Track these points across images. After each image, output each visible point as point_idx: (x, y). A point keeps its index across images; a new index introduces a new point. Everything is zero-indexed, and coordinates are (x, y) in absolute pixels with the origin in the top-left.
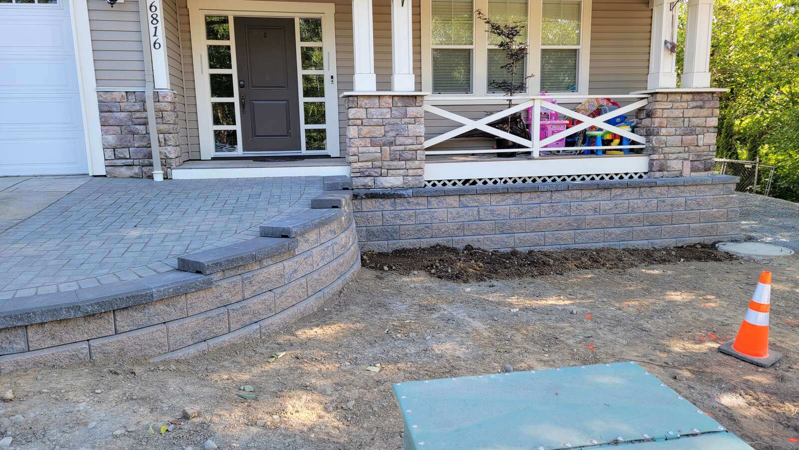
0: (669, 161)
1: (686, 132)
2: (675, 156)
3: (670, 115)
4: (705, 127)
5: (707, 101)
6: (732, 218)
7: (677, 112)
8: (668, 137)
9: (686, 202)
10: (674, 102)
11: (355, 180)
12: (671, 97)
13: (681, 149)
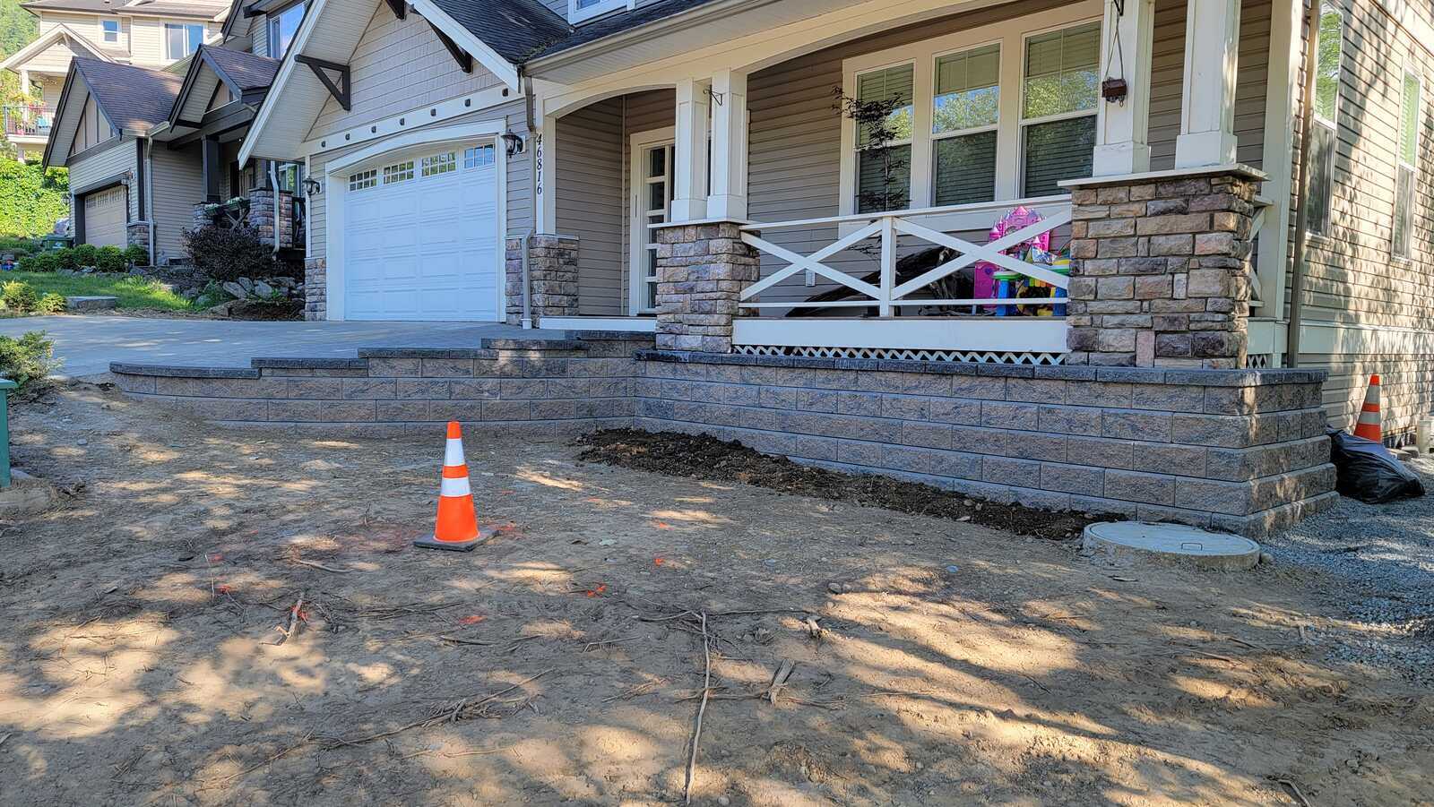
0: (1101, 331)
1: (1142, 267)
2: (1116, 320)
3: (1103, 232)
4: (1193, 255)
5: (1194, 196)
6: (1217, 472)
7: (1120, 226)
8: (1100, 280)
9: (1103, 419)
10: (1112, 204)
11: (658, 338)
12: (1104, 195)
13: (1130, 306)
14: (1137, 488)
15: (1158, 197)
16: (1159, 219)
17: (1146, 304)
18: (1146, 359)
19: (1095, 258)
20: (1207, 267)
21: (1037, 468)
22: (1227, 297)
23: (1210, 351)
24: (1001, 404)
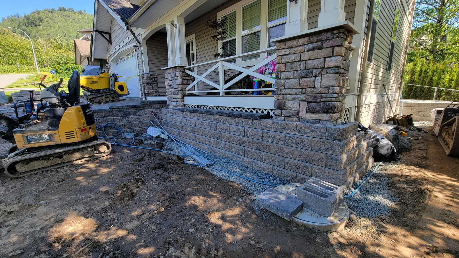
0: (287, 101)
1: (303, 75)
2: (292, 97)
3: (287, 60)
4: (324, 68)
5: (326, 40)
6: (330, 165)
7: (294, 57)
8: (286, 80)
9: (285, 138)
10: (291, 48)
11: (168, 102)
12: (288, 44)
13: (298, 91)
14: (297, 168)
15: (310, 43)
16: (310, 52)
17: (304, 90)
18: (303, 113)
19: (285, 71)
20: (330, 73)
21: (262, 154)
22: (338, 87)
23: (329, 111)
24: (250, 129)
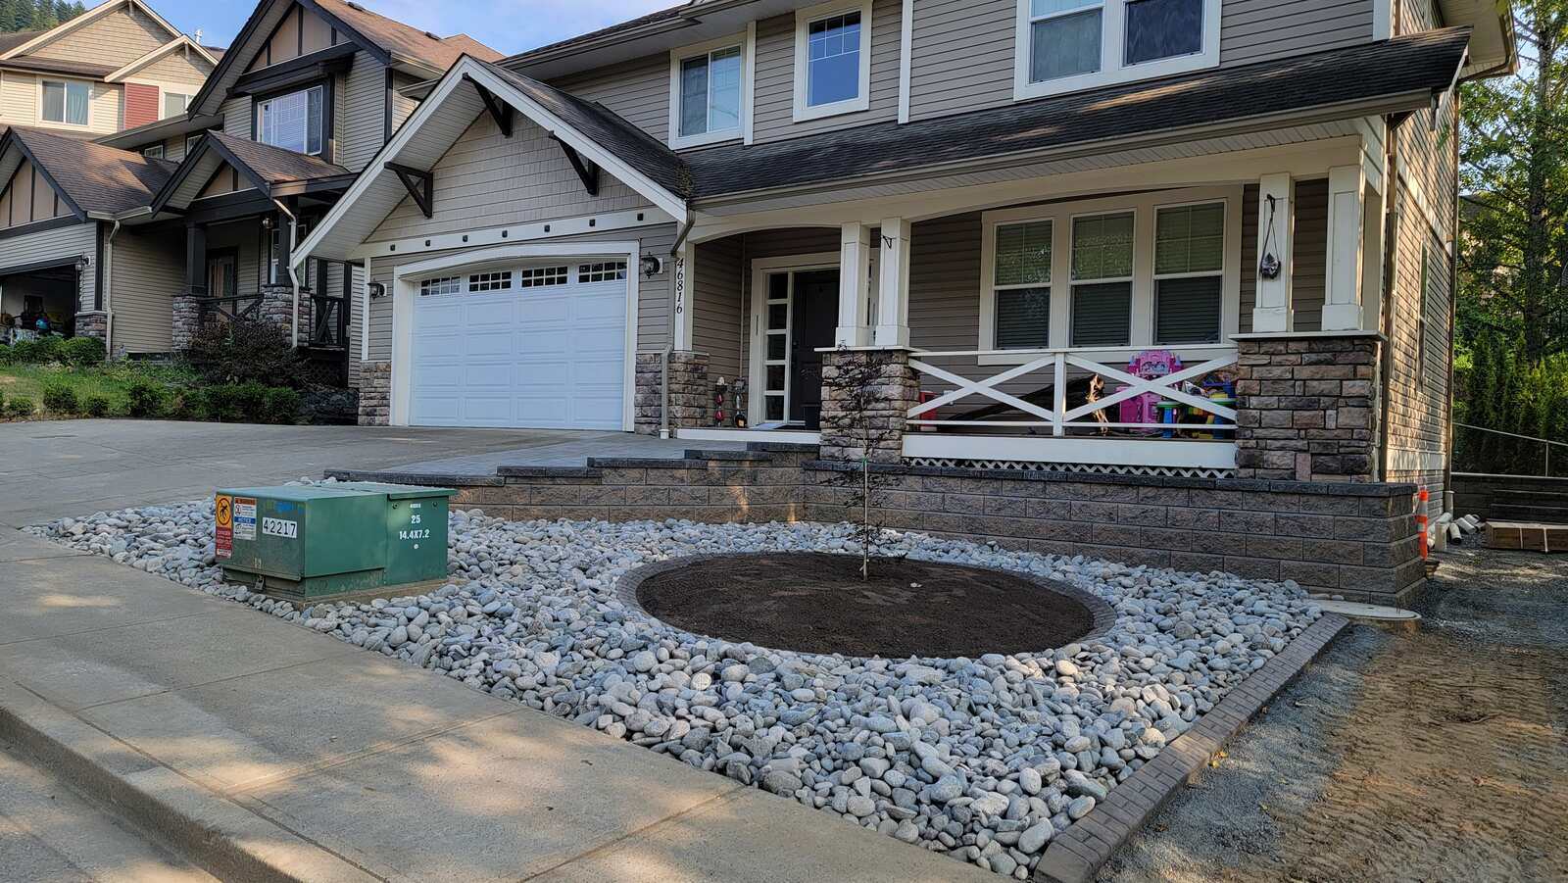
0: (1266, 452)
1: (1299, 404)
2: (1278, 444)
3: (1266, 375)
4: (1341, 397)
5: (1341, 352)
6: (1373, 561)
7: (1279, 371)
8: (1263, 412)
9: (1276, 521)
10: (1273, 354)
11: (823, 449)
12: (1265, 347)
13: (1290, 434)
14: (1308, 574)
15: (1311, 351)
16: (1312, 368)
17: (1303, 432)
18: (1304, 473)
19: (1259, 395)
20: (1353, 406)
21: (1221, 560)
22: (1367, 429)
23: (1357, 469)
24: (1185, 509)
